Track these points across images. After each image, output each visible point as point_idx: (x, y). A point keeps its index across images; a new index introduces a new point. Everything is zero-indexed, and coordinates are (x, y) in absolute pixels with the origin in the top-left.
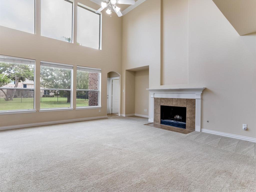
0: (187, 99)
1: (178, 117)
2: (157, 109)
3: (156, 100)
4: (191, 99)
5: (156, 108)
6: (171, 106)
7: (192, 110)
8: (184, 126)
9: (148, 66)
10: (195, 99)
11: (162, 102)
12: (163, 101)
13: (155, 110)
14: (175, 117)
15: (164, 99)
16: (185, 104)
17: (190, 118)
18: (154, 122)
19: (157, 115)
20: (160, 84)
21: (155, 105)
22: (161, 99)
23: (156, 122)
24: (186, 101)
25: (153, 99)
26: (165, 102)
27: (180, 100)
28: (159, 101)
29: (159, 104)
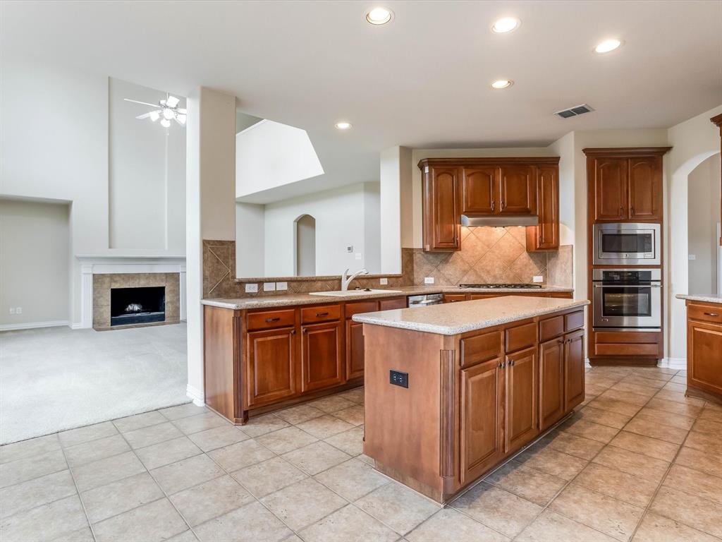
0: (166, 274)
2: (102, 297)
3: (97, 279)
4: (173, 273)
5: (98, 295)
6: (137, 287)
7: (174, 290)
8: (162, 318)
9: (71, 202)
10: (178, 273)
11: (116, 282)
12: (117, 279)
13: (94, 300)
14: (126, 309)
15: (119, 275)
16: (162, 281)
17: (172, 303)
18: (93, 327)
19: (102, 310)
20: (108, 247)
21: (94, 290)
22: (112, 277)
23: (97, 325)
24: (164, 278)
25: (91, 277)
26: (122, 282)
27: (155, 275)
28: (107, 280)
29: (105, 286)
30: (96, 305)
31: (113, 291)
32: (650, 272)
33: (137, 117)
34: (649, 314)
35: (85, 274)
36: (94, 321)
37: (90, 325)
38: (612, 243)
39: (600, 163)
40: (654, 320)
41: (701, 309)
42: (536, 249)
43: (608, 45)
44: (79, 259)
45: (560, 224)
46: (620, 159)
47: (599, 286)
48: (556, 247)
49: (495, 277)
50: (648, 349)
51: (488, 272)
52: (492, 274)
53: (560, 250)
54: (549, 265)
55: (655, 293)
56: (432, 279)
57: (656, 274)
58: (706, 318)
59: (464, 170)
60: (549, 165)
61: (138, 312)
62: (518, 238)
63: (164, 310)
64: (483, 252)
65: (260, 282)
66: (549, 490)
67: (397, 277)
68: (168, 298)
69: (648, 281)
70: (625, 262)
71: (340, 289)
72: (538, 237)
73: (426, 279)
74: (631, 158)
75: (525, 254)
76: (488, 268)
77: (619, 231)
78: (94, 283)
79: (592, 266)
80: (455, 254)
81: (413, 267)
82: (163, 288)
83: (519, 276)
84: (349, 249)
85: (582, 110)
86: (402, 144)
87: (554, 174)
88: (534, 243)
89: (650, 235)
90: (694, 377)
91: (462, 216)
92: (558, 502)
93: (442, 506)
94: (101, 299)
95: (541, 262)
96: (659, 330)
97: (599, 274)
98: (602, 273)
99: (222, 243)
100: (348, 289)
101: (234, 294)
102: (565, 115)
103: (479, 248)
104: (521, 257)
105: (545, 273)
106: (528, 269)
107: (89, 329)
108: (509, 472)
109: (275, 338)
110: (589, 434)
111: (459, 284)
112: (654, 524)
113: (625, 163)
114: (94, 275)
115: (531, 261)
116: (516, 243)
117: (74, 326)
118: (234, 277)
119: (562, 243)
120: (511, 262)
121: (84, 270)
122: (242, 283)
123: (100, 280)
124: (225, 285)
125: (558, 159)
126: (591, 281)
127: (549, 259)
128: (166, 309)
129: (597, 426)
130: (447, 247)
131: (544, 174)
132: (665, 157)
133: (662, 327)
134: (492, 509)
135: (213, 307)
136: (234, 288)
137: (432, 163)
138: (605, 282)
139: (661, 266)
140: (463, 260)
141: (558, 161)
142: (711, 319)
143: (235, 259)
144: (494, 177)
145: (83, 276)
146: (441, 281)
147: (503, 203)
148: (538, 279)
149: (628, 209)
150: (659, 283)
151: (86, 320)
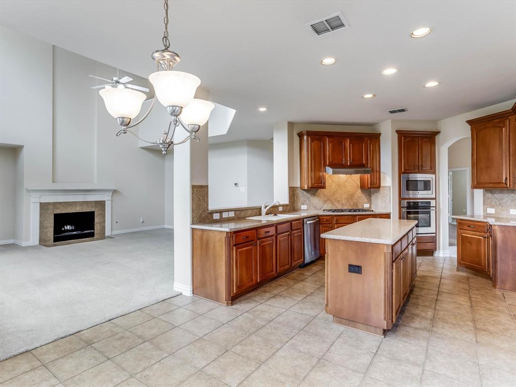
0: (95, 201)
1: (68, 227)
2: (47, 220)
3: (44, 206)
4: (101, 201)
5: (44, 219)
7: (101, 214)
8: (92, 235)
9: (22, 146)
10: (105, 201)
11: (57, 208)
12: (59, 206)
13: (40, 222)
14: (63, 229)
15: (60, 203)
16: (93, 207)
17: (100, 223)
18: (40, 244)
19: (46, 230)
20: (51, 182)
21: (41, 215)
22: (55, 204)
23: (43, 242)
24: (94, 204)
25: (39, 205)
26: (62, 208)
27: (87, 202)
28: (51, 207)
29: (50, 212)
30: (42, 227)
31: (55, 215)
32: (430, 202)
33: (92, 88)
34: (430, 226)
35: (33, 203)
36: (40, 239)
37: (37, 243)
38: (411, 185)
39: (405, 139)
40: (432, 229)
41: (466, 224)
42: (368, 188)
43: (432, 84)
44: (28, 191)
45: (381, 174)
46: (415, 137)
47: (404, 210)
48: (379, 187)
49: (342, 204)
50: (429, 246)
51: (339, 201)
52: (341, 202)
53: (381, 189)
54: (373, 198)
55: (433, 214)
56: (306, 206)
57: (433, 203)
58: (468, 228)
59: (327, 139)
60: (375, 138)
61: (72, 231)
62: (356, 181)
63: (94, 229)
64: (335, 190)
65: (221, 212)
66: (426, 324)
67: (287, 205)
68: (97, 220)
69: (429, 207)
70: (411, 196)
71: (260, 214)
72: (369, 180)
73: (302, 206)
74: (420, 137)
75: (359, 191)
76: (339, 199)
77: (409, 178)
78: (40, 210)
79: (401, 199)
80: (320, 190)
81: (294, 199)
82: (93, 213)
83: (356, 204)
84: (236, 184)
85: (403, 110)
86: (290, 121)
87: (378, 143)
88: (367, 184)
89: (430, 181)
90: (462, 260)
91: (327, 167)
92: (434, 329)
93: (383, 337)
94: (46, 222)
95: (369, 195)
96: (435, 235)
97: (405, 203)
98: (406, 203)
99: (201, 187)
100: (266, 214)
101: (208, 221)
102: (392, 112)
103: (333, 187)
104: (358, 192)
105: (370, 202)
106: (361, 200)
107: (36, 246)
108: (401, 317)
109: (246, 248)
110: (425, 294)
111: (323, 209)
112: (481, 334)
113: (417, 139)
114: (40, 203)
115: (363, 195)
116: (355, 184)
117: (24, 244)
118: (207, 209)
119: (382, 185)
120: (351, 196)
121: (33, 200)
122: (212, 213)
123: (45, 207)
124: (203, 215)
125: (381, 134)
126: (400, 207)
127: (373, 194)
128: (95, 228)
129: (426, 290)
130: (317, 186)
131: (372, 143)
132: (436, 137)
133: (436, 233)
134: (407, 335)
135: (203, 230)
136: (208, 216)
137: (309, 134)
138: (408, 208)
139: (435, 199)
140: (324, 194)
141: (380, 136)
142: (471, 229)
143: (208, 198)
144: (344, 144)
145: (32, 205)
146: (311, 207)
147: (350, 160)
148: (366, 206)
149: (419, 166)
150: (434, 208)
151: (34, 239)
